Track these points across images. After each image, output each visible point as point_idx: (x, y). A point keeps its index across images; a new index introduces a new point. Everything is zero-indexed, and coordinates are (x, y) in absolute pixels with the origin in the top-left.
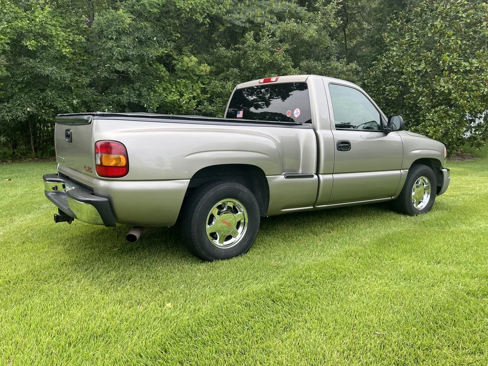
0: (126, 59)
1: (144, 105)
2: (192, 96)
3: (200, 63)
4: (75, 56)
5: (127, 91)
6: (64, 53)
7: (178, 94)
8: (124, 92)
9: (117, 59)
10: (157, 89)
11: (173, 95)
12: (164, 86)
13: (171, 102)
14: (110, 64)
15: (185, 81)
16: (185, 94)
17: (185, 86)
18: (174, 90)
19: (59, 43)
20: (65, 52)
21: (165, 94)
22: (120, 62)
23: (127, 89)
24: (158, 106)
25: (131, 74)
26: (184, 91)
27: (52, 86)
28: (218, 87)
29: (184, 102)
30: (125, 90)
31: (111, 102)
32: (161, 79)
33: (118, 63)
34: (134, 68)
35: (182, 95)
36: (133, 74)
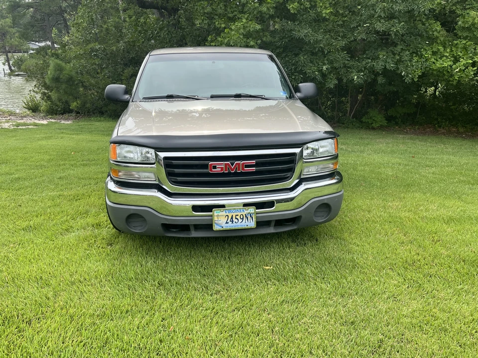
0: (391, 17)
1: (402, 72)
2: (471, 61)
4: (336, 18)
5: (384, 56)
6: (324, 15)
7: (452, 59)
8: (381, 56)
9: (380, 16)
10: (424, 53)
11: (443, 61)
12: (435, 50)
13: (438, 70)
14: (370, 24)
15: (465, 42)
16: (462, 60)
17: (465, 48)
18: (448, 55)
19: (321, 4)
20: (326, 13)
21: (433, 60)
22: (382, 21)
23: (385, 53)
24: (420, 74)
25: (393, 35)
26: (461, 54)
27: (306, 50)
29: (457, 70)
30: (382, 55)
31: (363, 69)
32: (433, 40)
33: (380, 22)
34: (398, 27)
35: (456, 60)
36: (395, 35)
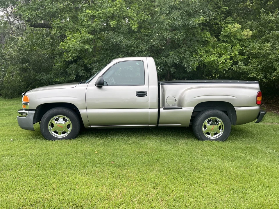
0: (174, 29)
1: (185, 65)
2: (229, 57)
3: (242, 28)
5: (173, 54)
6: (133, 29)
7: (218, 55)
8: (171, 55)
9: (166, 29)
10: (199, 52)
11: (212, 57)
12: (207, 49)
13: (209, 63)
14: (161, 33)
15: (225, 45)
16: (223, 56)
17: (226, 49)
18: (215, 53)
19: (132, 22)
21: (205, 56)
22: (168, 31)
23: (173, 53)
24: (198, 65)
25: (176, 41)
26: (223, 53)
28: (256, 49)
29: (221, 62)
30: (171, 54)
31: (160, 63)
32: (205, 43)
33: (167, 32)
34: (180, 36)
35: (220, 56)
36: (178, 40)
